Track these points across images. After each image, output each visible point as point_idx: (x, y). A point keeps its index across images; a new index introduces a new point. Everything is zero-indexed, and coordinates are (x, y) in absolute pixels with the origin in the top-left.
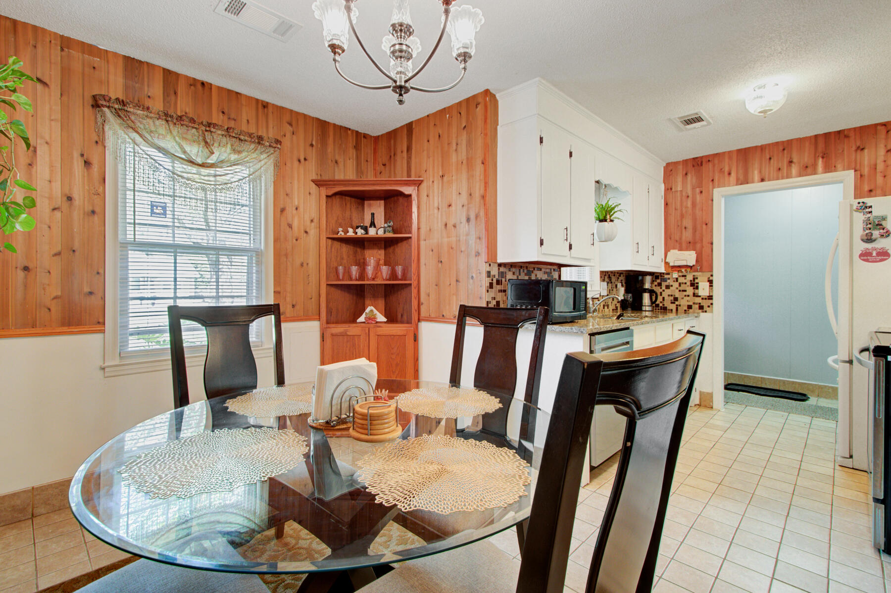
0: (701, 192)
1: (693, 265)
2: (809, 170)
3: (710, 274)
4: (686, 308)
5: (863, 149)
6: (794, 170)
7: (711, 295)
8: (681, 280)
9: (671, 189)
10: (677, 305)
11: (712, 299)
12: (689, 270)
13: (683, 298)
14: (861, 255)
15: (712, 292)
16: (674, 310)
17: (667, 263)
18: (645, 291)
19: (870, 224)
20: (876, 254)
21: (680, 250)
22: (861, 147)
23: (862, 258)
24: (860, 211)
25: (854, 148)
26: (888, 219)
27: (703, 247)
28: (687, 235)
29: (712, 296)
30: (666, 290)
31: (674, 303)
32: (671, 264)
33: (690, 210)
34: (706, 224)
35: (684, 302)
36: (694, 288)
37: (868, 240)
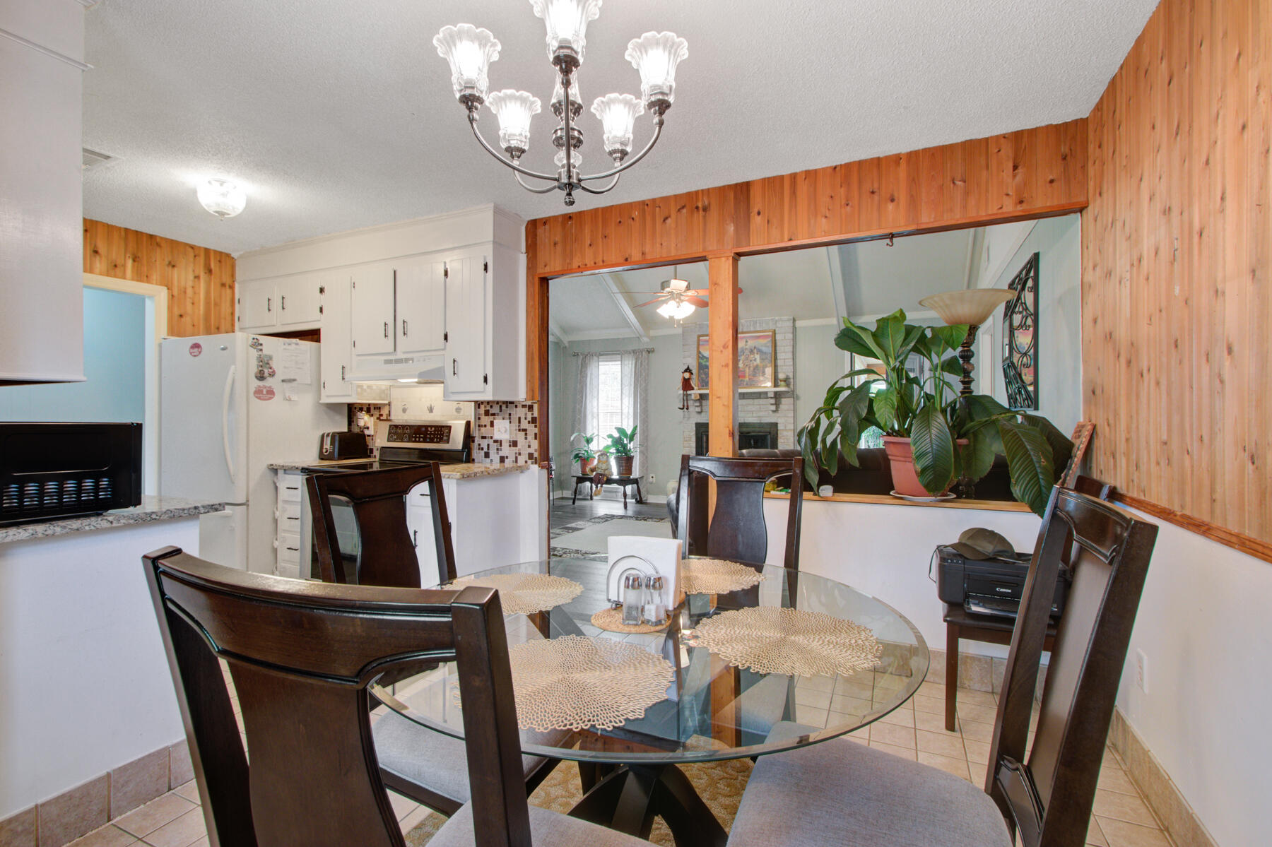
2: (118, 270)
6: (100, 263)
14: (256, 392)
19: (261, 361)
20: (266, 392)
22: (173, 264)
23: (256, 395)
24: (255, 347)
25: (165, 261)
26: (273, 359)
37: (261, 377)
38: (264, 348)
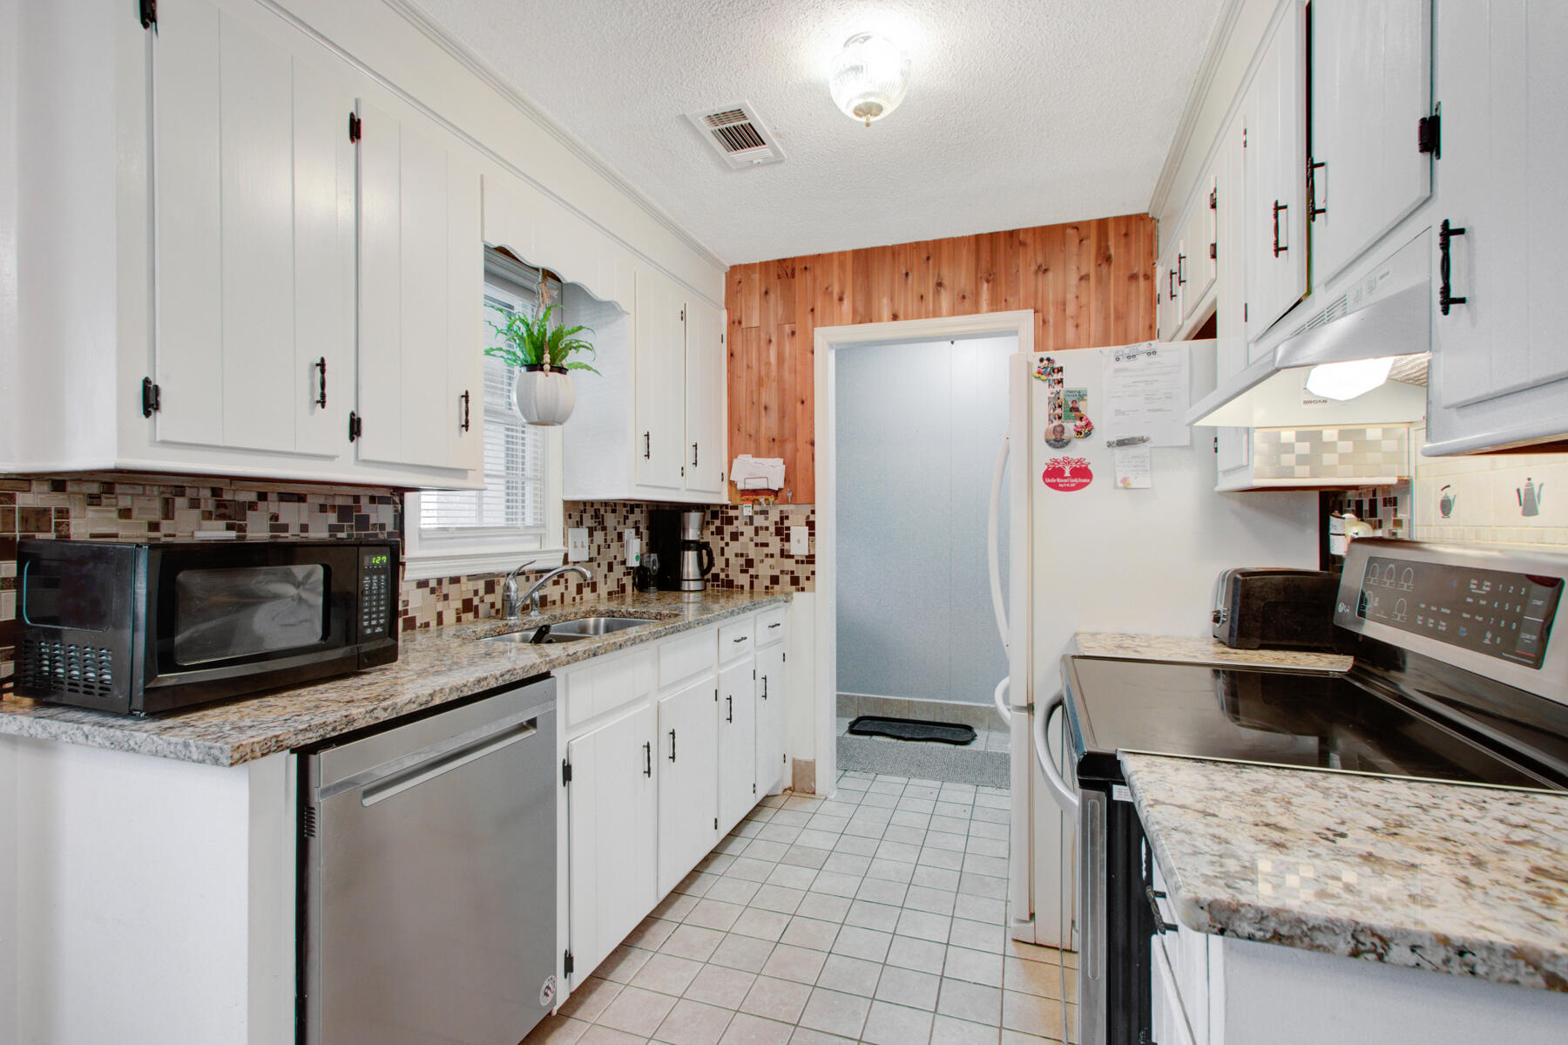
0: (793, 333)
1: (780, 490)
2: (967, 303)
3: (809, 508)
4: (768, 583)
5: (1046, 271)
6: (945, 300)
7: (812, 553)
8: (759, 521)
9: (740, 322)
10: (752, 576)
11: (813, 562)
12: (772, 499)
13: (762, 561)
14: (1047, 474)
15: (814, 547)
16: (747, 587)
17: (732, 484)
18: (688, 545)
19: (1060, 406)
20: (1071, 472)
21: (757, 455)
22: (1044, 267)
23: (1048, 481)
24: (1043, 377)
25: (1033, 268)
27: (797, 450)
28: (770, 424)
29: (813, 556)
30: (731, 543)
31: (747, 572)
32: (740, 486)
33: (774, 373)
34: (803, 402)
35: (764, 570)
36: (782, 540)
37: (1057, 440)
38: (1065, 376)
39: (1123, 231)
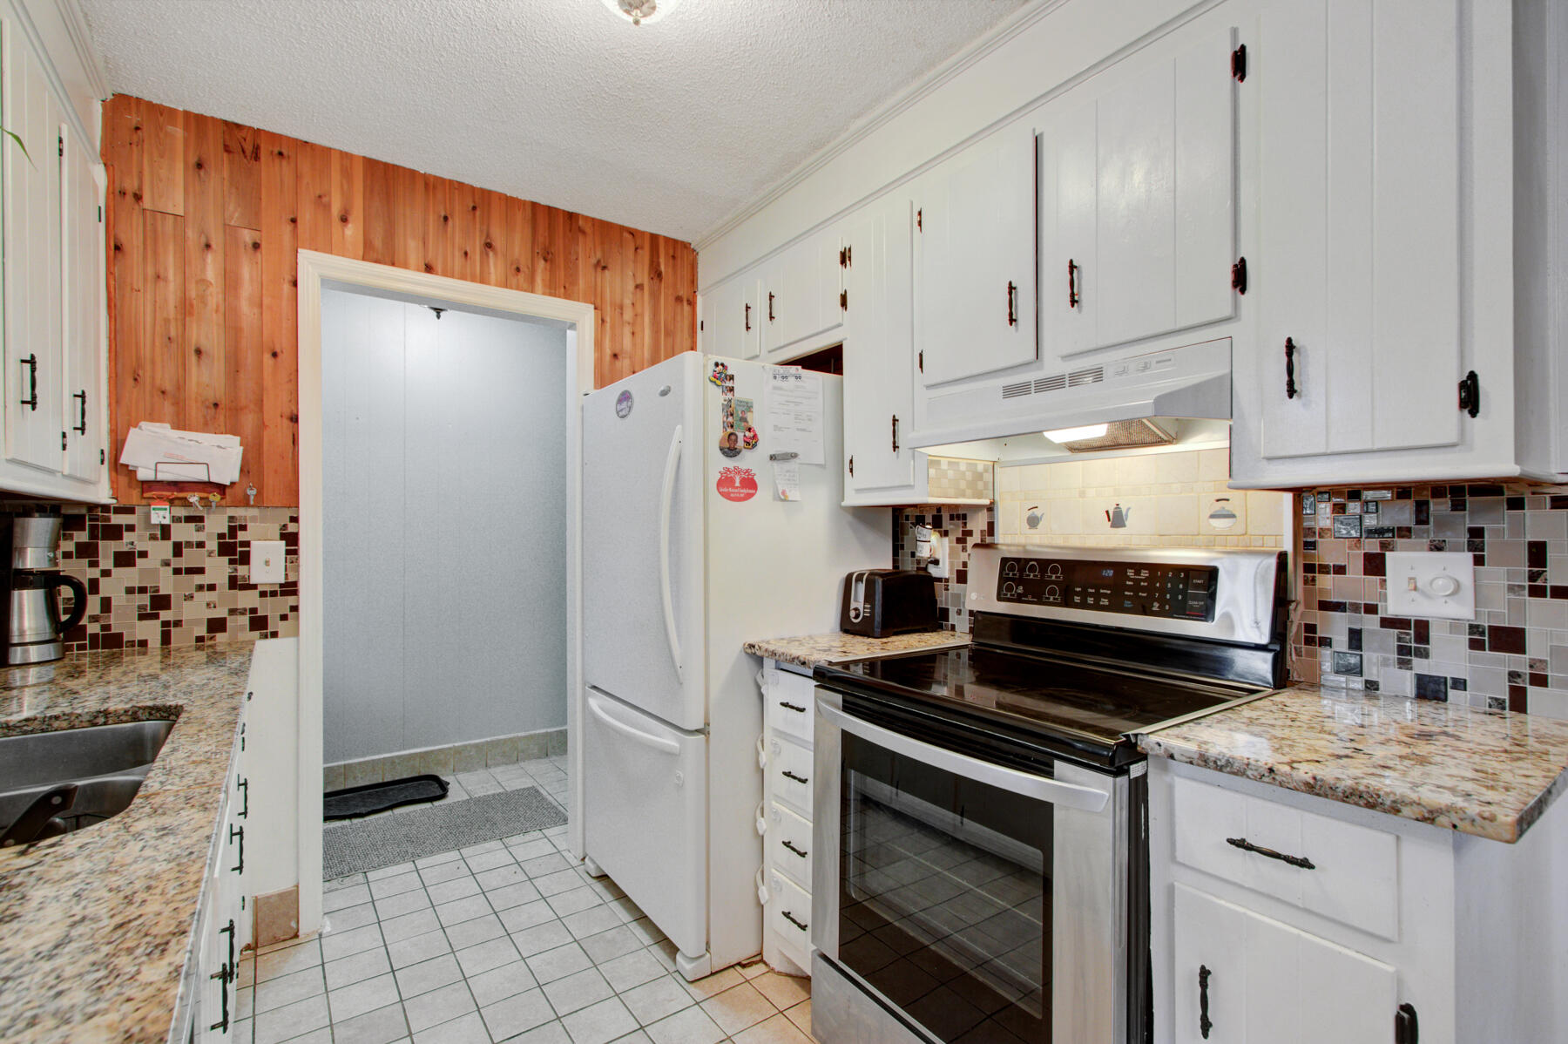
0: (256, 246)
1: (233, 484)
3: (290, 513)
4: (202, 631)
5: (604, 268)
6: (495, 266)
7: (291, 580)
8: (182, 533)
9: (138, 197)
10: (166, 624)
11: (295, 593)
12: (215, 498)
13: (190, 597)
14: (720, 484)
15: (297, 570)
16: (155, 641)
17: (121, 471)
18: (26, 579)
19: (732, 415)
20: (741, 483)
21: (180, 424)
22: (603, 264)
23: (721, 490)
24: (718, 382)
25: (594, 261)
26: (754, 409)
27: (262, 426)
28: (207, 379)
29: (295, 584)
30: (116, 572)
31: (156, 616)
32: (144, 474)
33: (215, 296)
34: (275, 355)
35: (194, 613)
36: (232, 562)
37: (730, 450)
38: (736, 384)
39: (671, 253)
